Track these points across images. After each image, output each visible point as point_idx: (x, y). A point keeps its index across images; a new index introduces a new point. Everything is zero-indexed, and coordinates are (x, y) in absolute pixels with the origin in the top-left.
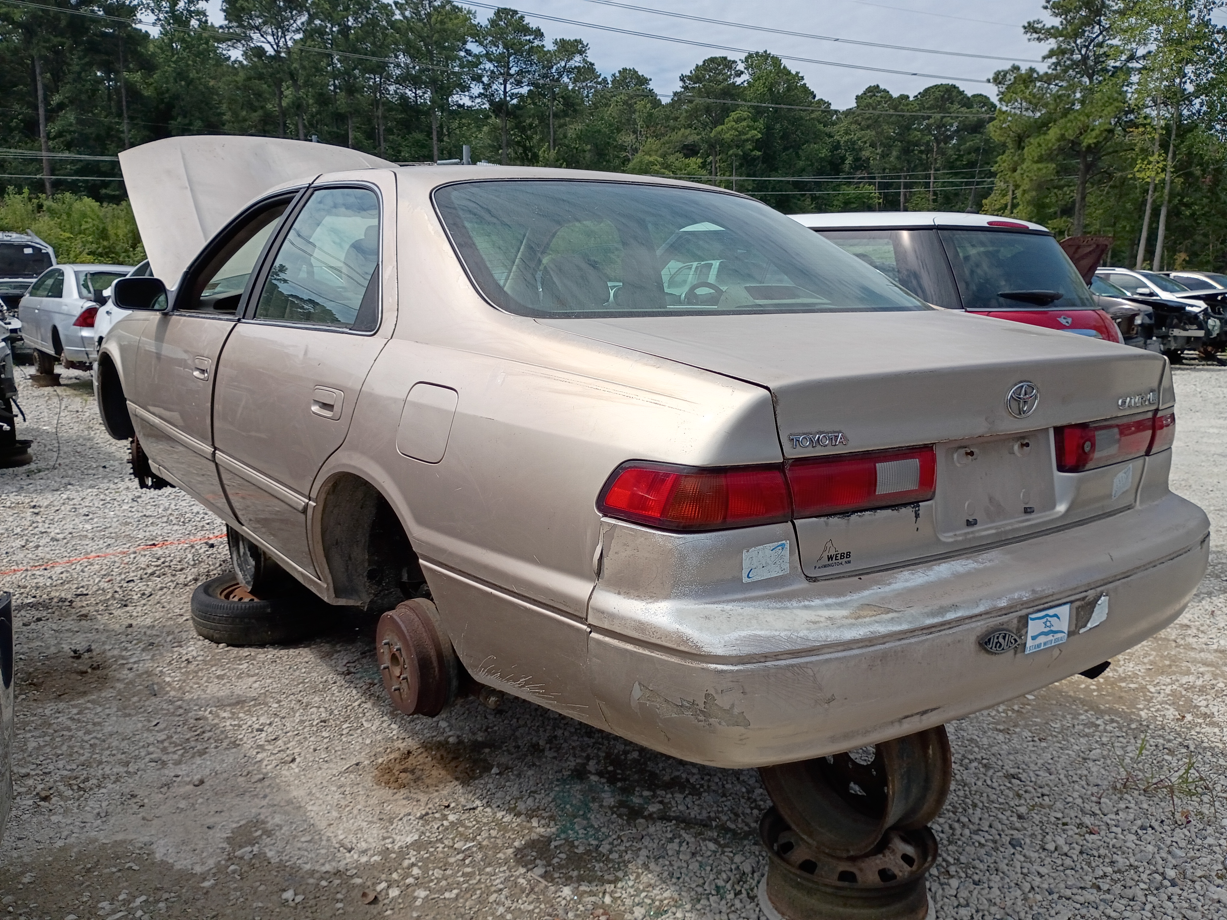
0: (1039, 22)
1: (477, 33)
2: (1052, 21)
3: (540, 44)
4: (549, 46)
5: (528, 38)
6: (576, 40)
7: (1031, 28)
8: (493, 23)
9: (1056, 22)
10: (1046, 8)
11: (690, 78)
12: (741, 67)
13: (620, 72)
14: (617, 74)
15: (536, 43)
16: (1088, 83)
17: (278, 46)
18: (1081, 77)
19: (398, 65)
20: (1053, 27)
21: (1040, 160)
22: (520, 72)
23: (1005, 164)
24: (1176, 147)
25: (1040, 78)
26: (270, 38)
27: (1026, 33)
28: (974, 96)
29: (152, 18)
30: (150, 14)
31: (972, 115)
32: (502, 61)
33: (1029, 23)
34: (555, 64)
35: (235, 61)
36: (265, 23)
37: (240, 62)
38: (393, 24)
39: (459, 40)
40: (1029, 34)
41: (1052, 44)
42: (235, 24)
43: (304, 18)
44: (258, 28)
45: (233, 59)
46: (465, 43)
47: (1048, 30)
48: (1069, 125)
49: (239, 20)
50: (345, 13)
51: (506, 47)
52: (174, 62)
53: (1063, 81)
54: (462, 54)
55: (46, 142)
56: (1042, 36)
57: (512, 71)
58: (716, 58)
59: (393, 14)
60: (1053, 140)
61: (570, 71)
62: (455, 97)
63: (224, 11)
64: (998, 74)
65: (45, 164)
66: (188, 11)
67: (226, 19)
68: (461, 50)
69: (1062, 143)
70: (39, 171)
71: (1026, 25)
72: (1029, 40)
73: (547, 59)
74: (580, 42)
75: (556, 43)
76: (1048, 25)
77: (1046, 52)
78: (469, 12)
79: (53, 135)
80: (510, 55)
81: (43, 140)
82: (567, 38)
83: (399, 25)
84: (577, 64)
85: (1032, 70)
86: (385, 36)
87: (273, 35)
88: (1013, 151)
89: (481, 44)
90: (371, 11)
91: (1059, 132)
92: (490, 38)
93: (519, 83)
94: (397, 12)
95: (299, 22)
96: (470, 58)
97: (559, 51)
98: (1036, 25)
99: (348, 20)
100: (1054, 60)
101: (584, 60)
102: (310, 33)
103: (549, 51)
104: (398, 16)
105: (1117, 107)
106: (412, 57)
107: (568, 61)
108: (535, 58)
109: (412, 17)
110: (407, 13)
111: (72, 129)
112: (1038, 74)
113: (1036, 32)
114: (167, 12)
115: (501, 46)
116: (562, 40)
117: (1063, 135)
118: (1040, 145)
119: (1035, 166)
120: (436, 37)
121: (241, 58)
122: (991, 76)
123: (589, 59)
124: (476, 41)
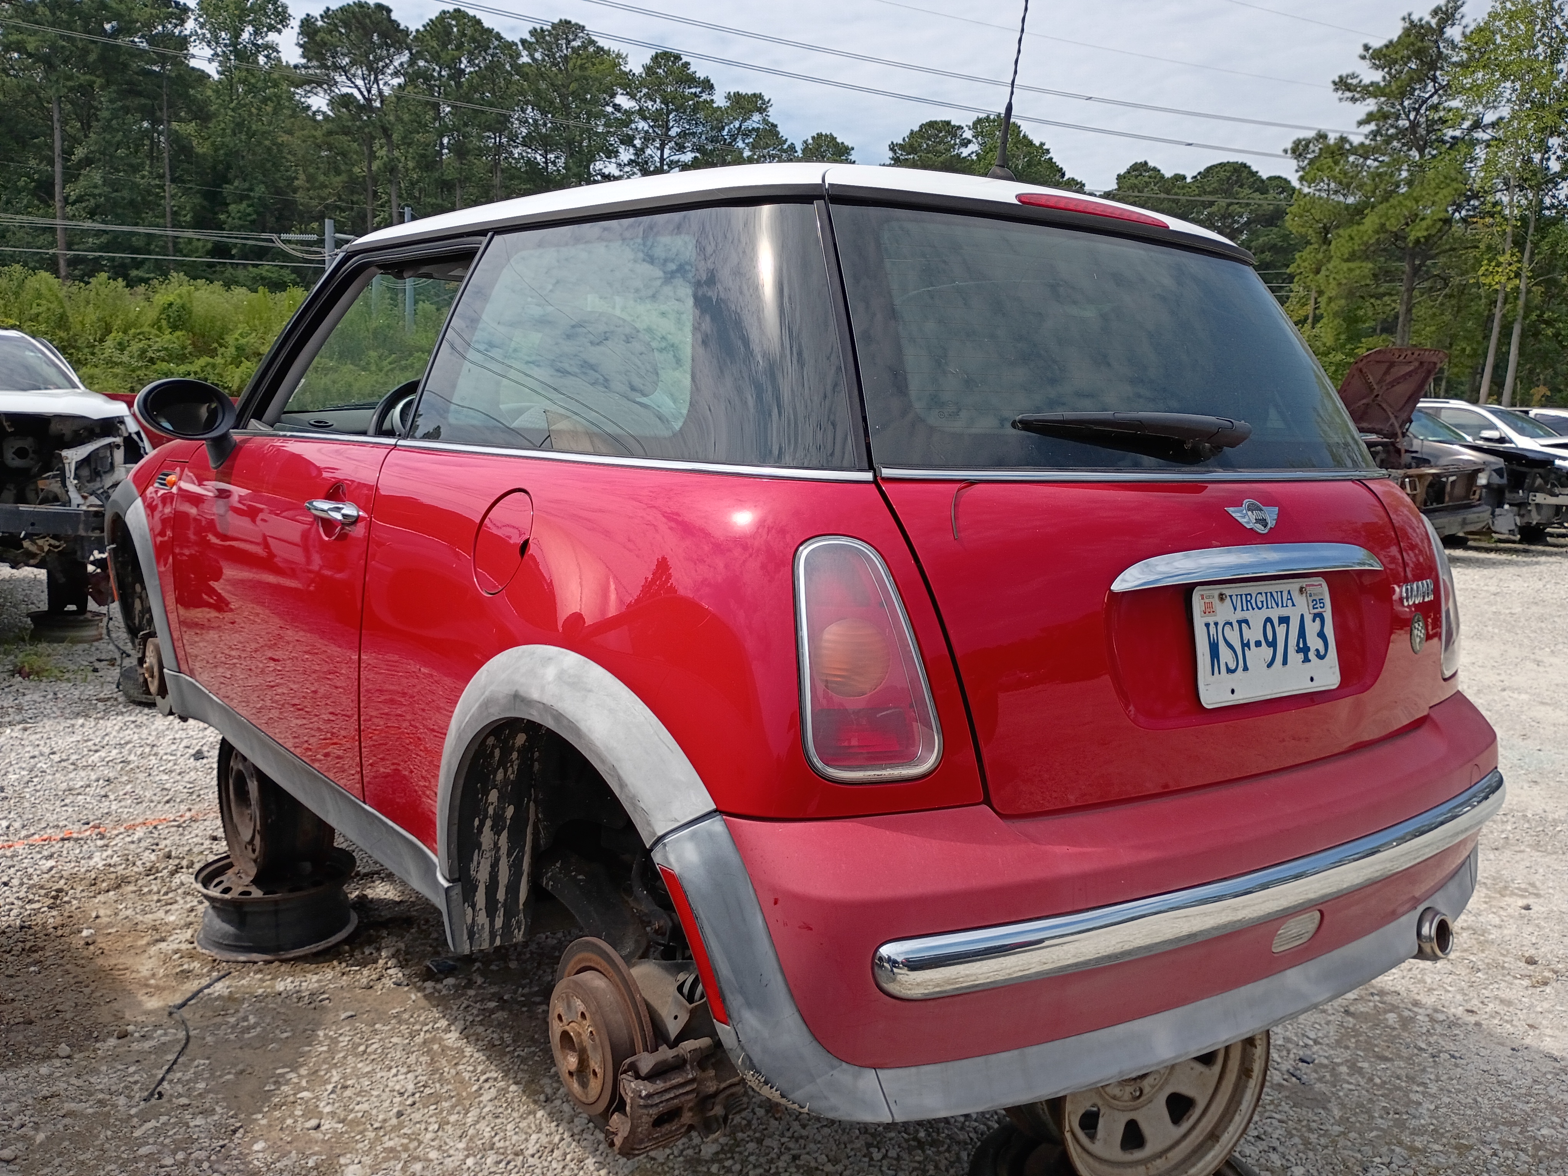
0: (1353, 76)
1: (629, 84)
2: (1371, 75)
3: (708, 98)
4: (720, 100)
5: (693, 90)
6: (754, 95)
7: (1343, 84)
8: (649, 70)
9: (1377, 76)
10: (1363, 58)
11: (902, 147)
12: (968, 134)
13: (813, 138)
14: (810, 141)
15: (705, 96)
16: (1417, 158)
17: (369, 92)
18: (1409, 150)
19: (524, 122)
20: (1372, 84)
21: (1352, 257)
22: (683, 135)
23: (1306, 264)
24: (1536, 245)
25: (1354, 150)
26: (360, 82)
27: (1336, 90)
28: (1270, 179)
29: (208, 52)
30: (206, 47)
31: (1266, 203)
32: (659, 119)
33: (1341, 77)
34: (728, 124)
35: (318, 111)
36: (353, 63)
37: (324, 113)
38: (518, 69)
39: (604, 92)
40: (1340, 92)
41: (1371, 105)
42: (315, 63)
43: (405, 57)
44: (344, 70)
45: (314, 109)
46: (613, 95)
47: (1366, 87)
48: (1391, 211)
49: (321, 57)
50: (455, 53)
51: (665, 102)
52: (233, 110)
53: (1384, 155)
54: (609, 109)
55: (63, 208)
56: (1357, 96)
57: (673, 133)
58: (936, 122)
59: (519, 55)
60: (1370, 232)
61: (746, 134)
62: (597, 163)
63: (301, 46)
64: (1297, 143)
65: (59, 235)
66: (254, 44)
67: (304, 56)
68: (608, 105)
69: (1382, 236)
70: (53, 244)
71: (1337, 80)
72: (1341, 100)
73: (717, 119)
74: (760, 96)
75: (728, 97)
76: (1366, 81)
77: (1362, 116)
78: (619, 56)
79: (73, 198)
80: (669, 113)
81: (58, 205)
82: (743, 91)
83: (526, 69)
84: (755, 125)
85: (1343, 139)
86: (509, 82)
87: (364, 79)
88: (1316, 246)
89: (633, 97)
90: (490, 51)
91: (1377, 221)
92: (645, 90)
93: (681, 148)
94: (524, 53)
95: (396, 63)
96: (619, 115)
97: (732, 108)
98: (1349, 81)
99: (461, 62)
100: (1372, 126)
101: (764, 120)
102: (413, 76)
103: (719, 108)
104: (525, 59)
105: (1456, 190)
106: (544, 113)
107: (744, 120)
108: (701, 115)
109: (544, 60)
110: (538, 55)
111: (97, 191)
112: (1351, 144)
113: (1349, 90)
114: (226, 45)
115: (658, 100)
116: (737, 94)
117: (1383, 225)
118: (1352, 238)
119: (1345, 266)
120: (573, 86)
121: (325, 109)
122: (1289, 145)
123: (771, 120)
124: (627, 94)
